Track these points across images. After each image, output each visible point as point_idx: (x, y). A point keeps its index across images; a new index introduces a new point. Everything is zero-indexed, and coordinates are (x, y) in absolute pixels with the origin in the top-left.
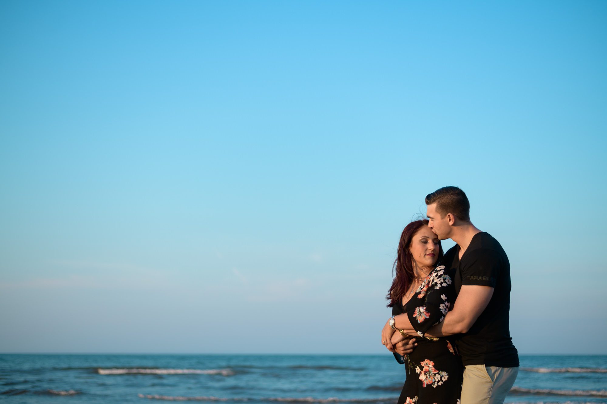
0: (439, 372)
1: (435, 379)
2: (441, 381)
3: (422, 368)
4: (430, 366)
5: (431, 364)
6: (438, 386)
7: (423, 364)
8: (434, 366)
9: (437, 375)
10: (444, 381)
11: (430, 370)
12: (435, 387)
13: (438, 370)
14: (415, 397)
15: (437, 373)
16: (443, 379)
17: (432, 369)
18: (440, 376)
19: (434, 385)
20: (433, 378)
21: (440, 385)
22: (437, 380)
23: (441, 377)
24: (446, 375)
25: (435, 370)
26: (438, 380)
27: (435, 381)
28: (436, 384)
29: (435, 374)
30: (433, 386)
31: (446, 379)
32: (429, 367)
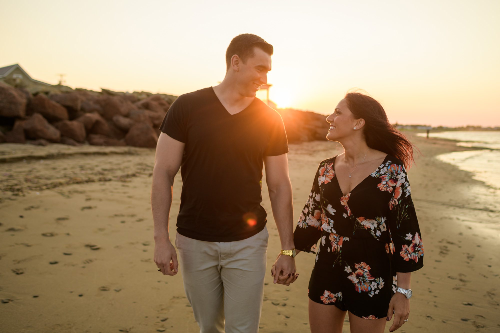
0: (376, 279)
1: (372, 287)
2: (378, 289)
3: (354, 270)
4: (366, 270)
5: (367, 268)
6: (375, 295)
7: (357, 266)
8: (370, 271)
9: (373, 283)
10: (380, 289)
11: (365, 274)
12: (371, 296)
13: (374, 277)
14: (338, 293)
15: (373, 281)
16: (379, 286)
17: (367, 274)
18: (376, 284)
19: (371, 294)
20: (368, 285)
21: (377, 294)
22: (373, 289)
23: (378, 285)
24: (382, 282)
25: (371, 276)
26: (375, 288)
27: (371, 290)
28: (373, 293)
29: (371, 282)
30: (369, 295)
31: (383, 286)
32: (364, 271)
